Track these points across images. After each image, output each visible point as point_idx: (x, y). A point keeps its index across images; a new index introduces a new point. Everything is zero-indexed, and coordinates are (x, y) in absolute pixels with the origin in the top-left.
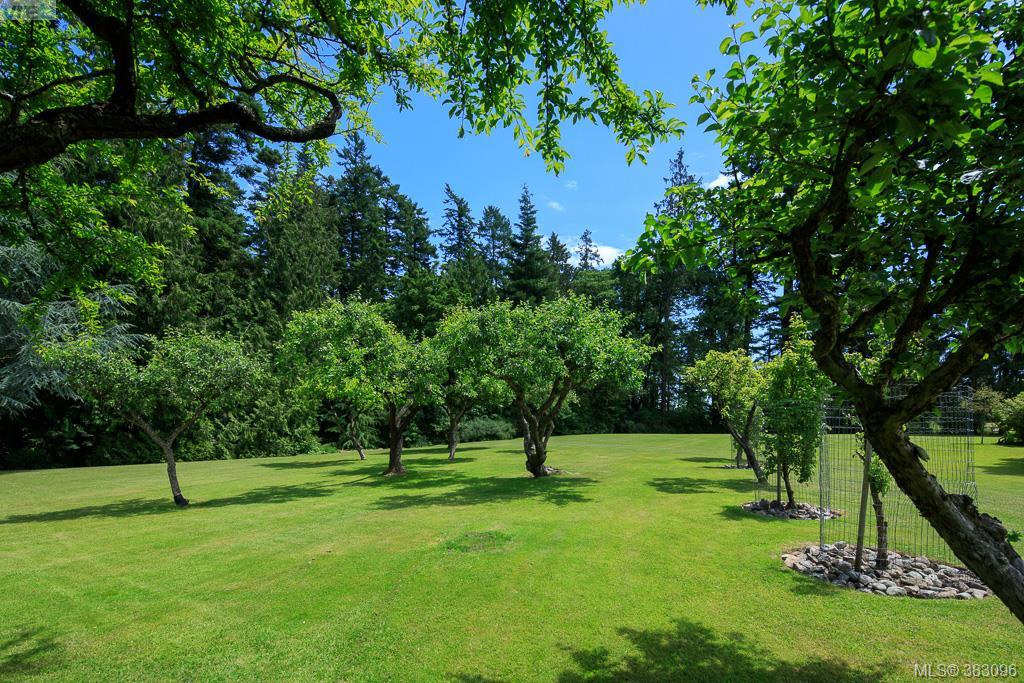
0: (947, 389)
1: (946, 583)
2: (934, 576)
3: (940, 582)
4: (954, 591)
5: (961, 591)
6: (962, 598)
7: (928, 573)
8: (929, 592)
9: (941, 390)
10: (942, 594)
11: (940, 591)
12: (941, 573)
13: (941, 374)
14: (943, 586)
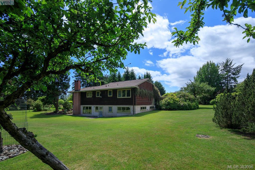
0: (18, 97)
1: (20, 150)
2: (17, 149)
3: (18, 150)
4: (22, 152)
5: (24, 151)
6: (24, 153)
7: (16, 149)
8: (15, 155)
9: (16, 98)
10: (19, 154)
11: (18, 153)
12: (19, 148)
13: (16, 93)
14: (19, 151)
